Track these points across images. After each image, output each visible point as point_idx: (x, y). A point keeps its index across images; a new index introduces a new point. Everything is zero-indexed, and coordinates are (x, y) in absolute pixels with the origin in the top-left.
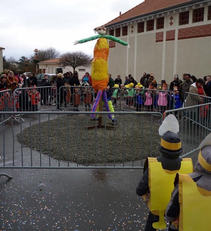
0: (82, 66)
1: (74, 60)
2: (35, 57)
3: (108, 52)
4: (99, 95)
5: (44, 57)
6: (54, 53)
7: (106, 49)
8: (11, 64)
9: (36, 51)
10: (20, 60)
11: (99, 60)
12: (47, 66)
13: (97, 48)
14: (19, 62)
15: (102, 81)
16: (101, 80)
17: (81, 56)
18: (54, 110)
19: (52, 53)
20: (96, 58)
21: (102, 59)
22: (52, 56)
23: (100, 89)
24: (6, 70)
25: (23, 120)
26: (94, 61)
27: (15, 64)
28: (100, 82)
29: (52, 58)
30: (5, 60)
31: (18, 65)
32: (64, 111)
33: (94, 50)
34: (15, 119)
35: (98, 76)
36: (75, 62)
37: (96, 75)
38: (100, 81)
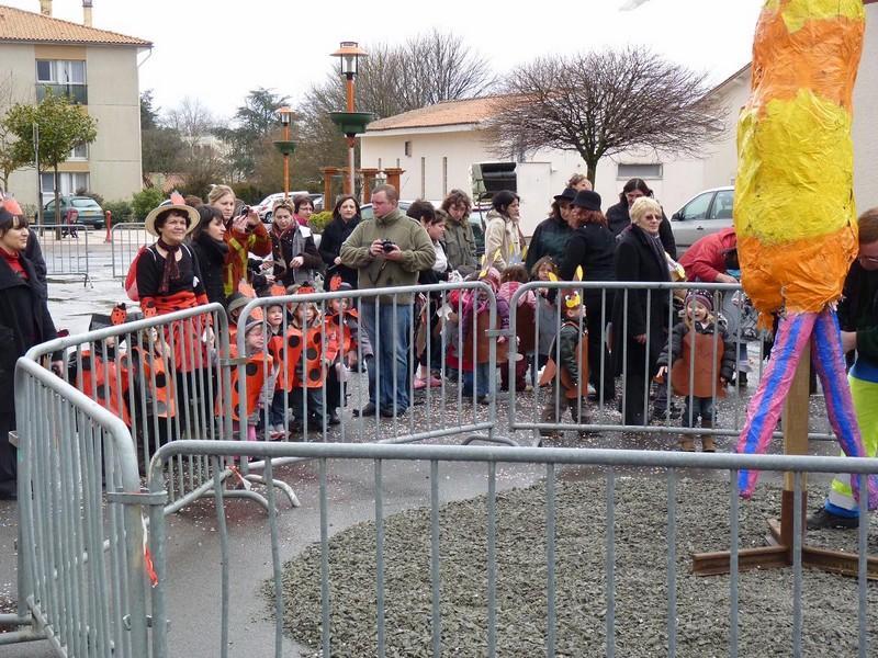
0: (642, 147)
1: (593, 104)
2: (333, 96)
3: (859, 44)
4: (791, 346)
5: (390, 88)
6: (450, 63)
7: (847, 21)
8: (190, 139)
9: (347, 53)
10: (244, 112)
11: (791, 105)
12: (414, 154)
13: (779, 18)
14: (235, 125)
15: (810, 246)
16: (806, 242)
17: (637, 75)
18: (476, 434)
19: (440, 62)
20: (769, 89)
21: (815, 100)
22: (444, 84)
23: (795, 303)
24: (156, 178)
25: (293, 495)
26: (755, 111)
27: (213, 141)
28: (796, 254)
29: (440, 99)
30: (152, 115)
31: (228, 149)
32: (540, 445)
33: (757, 37)
34: (241, 487)
35: (784, 212)
36: (600, 116)
37: (768, 205)
38: (795, 245)
